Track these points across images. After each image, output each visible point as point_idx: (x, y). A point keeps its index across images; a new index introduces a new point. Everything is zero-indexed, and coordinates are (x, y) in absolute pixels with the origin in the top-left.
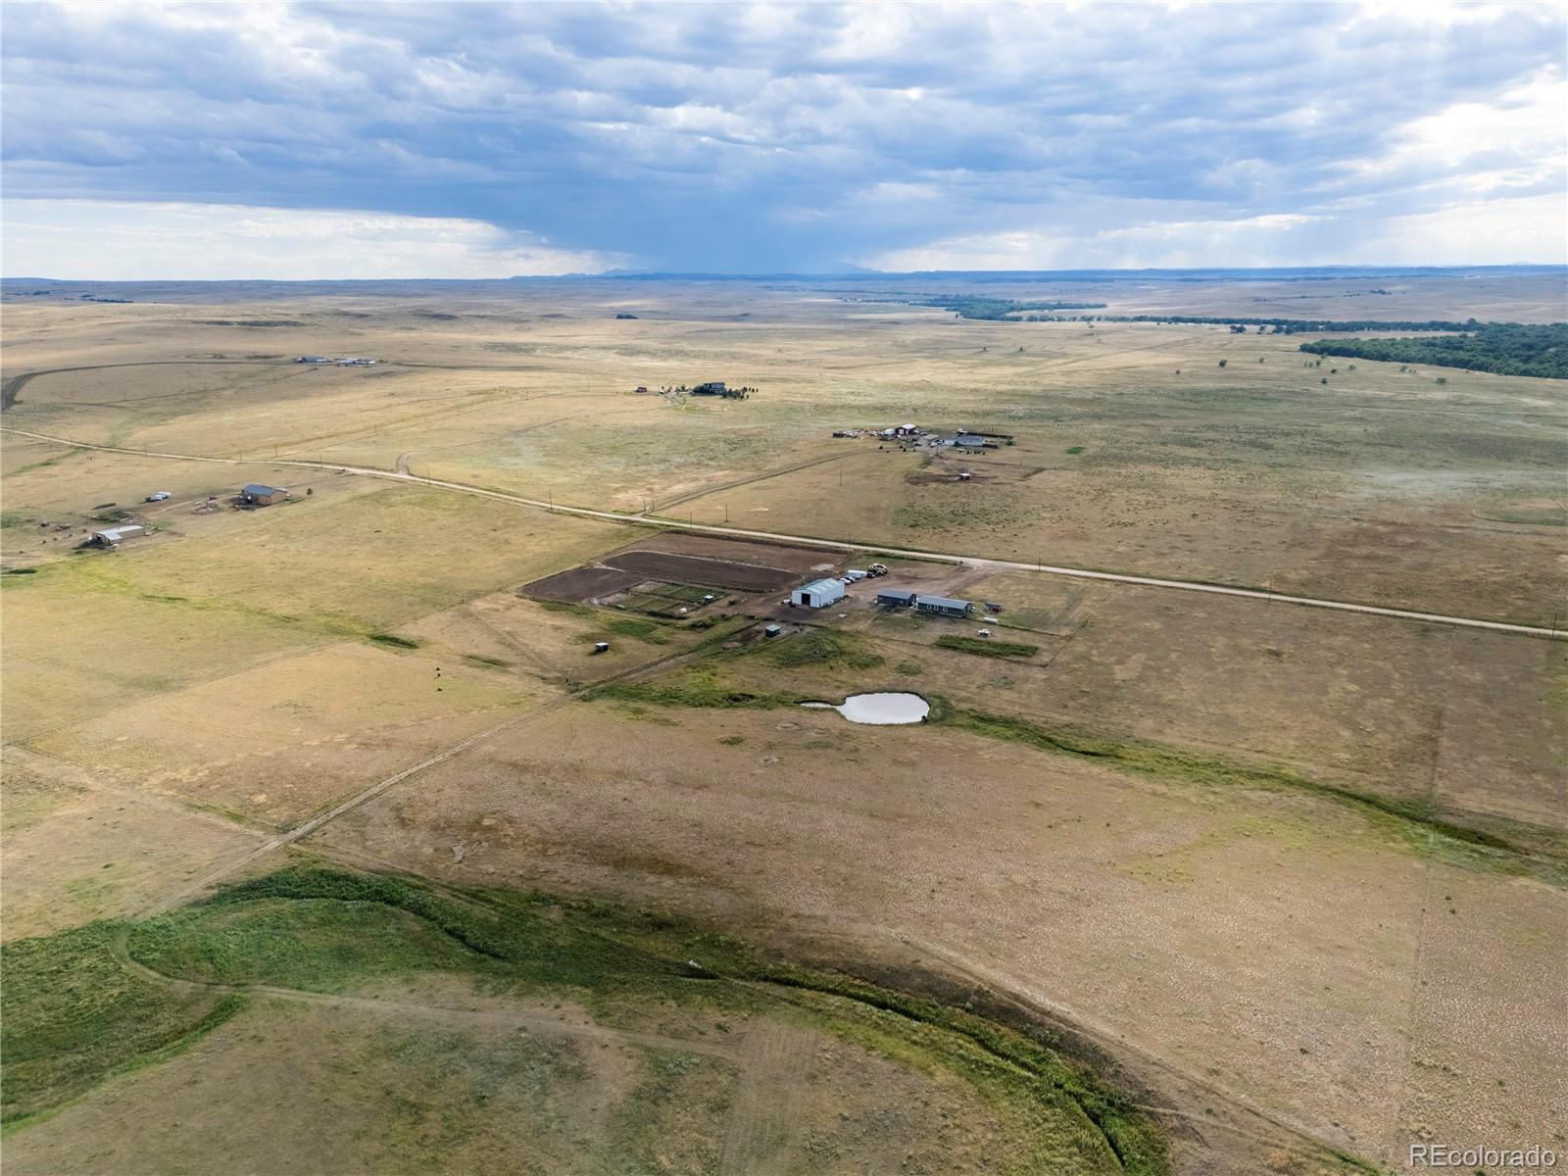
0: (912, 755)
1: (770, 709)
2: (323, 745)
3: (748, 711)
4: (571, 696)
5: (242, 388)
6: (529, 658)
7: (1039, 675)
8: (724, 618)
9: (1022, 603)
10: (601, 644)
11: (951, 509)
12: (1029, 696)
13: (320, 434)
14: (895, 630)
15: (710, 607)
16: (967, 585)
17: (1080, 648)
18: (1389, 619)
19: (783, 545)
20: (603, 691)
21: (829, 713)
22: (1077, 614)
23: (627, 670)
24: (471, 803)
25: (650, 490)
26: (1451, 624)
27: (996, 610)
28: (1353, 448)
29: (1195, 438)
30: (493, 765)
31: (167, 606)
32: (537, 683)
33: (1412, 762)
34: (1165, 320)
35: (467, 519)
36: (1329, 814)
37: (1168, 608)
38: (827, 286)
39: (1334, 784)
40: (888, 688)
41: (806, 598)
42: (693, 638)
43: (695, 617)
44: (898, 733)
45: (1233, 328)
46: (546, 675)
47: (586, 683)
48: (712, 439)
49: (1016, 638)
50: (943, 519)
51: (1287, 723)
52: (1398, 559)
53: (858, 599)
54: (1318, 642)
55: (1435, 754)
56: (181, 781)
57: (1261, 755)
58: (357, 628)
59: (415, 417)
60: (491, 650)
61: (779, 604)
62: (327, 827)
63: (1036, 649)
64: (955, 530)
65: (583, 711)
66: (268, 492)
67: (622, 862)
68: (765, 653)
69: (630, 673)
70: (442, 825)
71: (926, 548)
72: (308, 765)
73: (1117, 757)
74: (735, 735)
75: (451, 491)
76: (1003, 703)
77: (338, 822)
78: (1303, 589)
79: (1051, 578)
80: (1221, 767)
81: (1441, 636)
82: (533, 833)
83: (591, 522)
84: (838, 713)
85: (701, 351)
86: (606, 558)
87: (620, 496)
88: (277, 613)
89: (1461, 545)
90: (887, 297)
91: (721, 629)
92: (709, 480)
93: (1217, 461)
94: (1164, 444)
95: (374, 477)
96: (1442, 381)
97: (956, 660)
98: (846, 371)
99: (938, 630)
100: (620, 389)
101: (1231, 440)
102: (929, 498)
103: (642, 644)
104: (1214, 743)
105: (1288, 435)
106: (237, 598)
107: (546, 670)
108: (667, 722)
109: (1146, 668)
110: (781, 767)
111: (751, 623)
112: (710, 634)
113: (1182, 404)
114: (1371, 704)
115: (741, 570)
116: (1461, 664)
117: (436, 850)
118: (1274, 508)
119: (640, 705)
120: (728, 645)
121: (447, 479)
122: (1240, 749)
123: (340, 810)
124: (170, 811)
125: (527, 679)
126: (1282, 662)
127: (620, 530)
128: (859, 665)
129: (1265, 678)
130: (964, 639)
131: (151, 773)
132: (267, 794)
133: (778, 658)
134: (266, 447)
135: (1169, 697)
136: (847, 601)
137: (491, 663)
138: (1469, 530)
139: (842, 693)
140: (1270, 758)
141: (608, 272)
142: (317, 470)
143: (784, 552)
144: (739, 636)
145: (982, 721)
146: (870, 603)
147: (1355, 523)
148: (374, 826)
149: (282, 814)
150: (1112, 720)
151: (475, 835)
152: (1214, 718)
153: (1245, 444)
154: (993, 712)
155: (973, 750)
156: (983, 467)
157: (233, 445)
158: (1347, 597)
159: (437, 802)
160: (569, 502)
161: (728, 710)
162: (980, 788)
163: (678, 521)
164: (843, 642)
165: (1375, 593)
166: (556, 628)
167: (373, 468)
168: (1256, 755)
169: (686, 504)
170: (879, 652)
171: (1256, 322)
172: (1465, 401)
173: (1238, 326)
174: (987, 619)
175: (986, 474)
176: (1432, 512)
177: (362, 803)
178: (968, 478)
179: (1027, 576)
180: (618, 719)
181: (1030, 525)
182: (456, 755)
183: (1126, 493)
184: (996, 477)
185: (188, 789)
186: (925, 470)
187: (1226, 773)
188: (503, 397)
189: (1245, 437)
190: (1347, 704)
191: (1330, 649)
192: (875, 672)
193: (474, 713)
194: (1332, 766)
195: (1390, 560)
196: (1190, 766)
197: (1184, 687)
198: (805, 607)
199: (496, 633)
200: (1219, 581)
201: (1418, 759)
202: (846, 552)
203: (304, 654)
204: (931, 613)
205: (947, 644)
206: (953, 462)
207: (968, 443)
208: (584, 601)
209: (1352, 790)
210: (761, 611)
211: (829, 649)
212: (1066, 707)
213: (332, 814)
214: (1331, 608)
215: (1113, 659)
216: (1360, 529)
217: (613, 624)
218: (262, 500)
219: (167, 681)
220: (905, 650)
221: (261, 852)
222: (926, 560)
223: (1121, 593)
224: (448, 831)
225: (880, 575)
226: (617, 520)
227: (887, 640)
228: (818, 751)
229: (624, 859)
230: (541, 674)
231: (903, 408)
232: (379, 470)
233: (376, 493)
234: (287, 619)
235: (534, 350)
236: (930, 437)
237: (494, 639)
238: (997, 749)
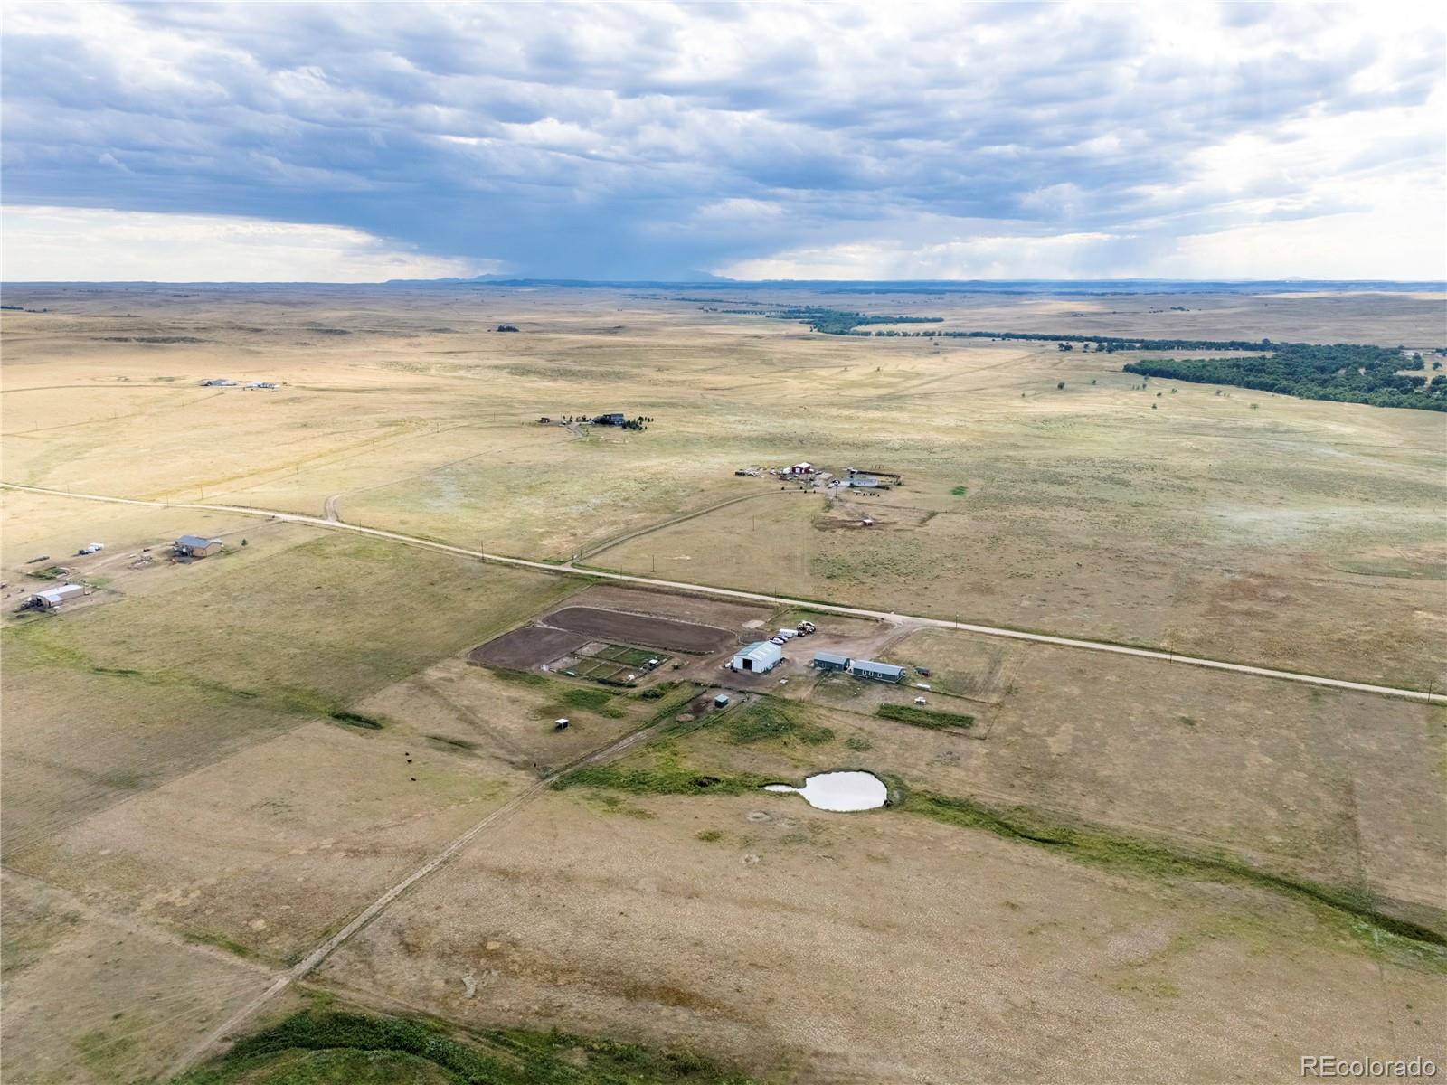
0: (883, 848)
1: (737, 795)
2: (311, 851)
3: (717, 797)
4: (542, 784)
5: (150, 415)
6: (493, 737)
7: (980, 749)
8: (673, 686)
9: (947, 665)
10: (562, 721)
11: (862, 558)
12: (976, 774)
13: (240, 470)
14: (837, 699)
15: (656, 672)
16: (892, 646)
17: (1012, 718)
18: (1281, 682)
19: (712, 599)
20: (573, 777)
21: (794, 799)
22: (1000, 679)
23: (591, 750)
24: (471, 922)
25: (574, 535)
26: (1336, 687)
27: (926, 674)
28: (1200, 484)
29: (1060, 474)
30: (484, 874)
31: (119, 681)
32: (507, 769)
33: (1338, 844)
34: (999, 336)
35: (404, 572)
36: (1279, 909)
37: (1081, 671)
38: (686, 294)
39: (1276, 872)
40: (843, 766)
41: (747, 664)
42: (646, 710)
43: (644, 686)
44: (864, 821)
45: (1061, 345)
46: (514, 759)
47: (555, 767)
48: (622, 477)
49: (951, 706)
50: (856, 569)
51: (1217, 801)
52: (1275, 616)
53: (794, 661)
54: (1223, 709)
55: (1356, 835)
56: (174, 905)
57: (1202, 840)
58: (317, 705)
59: (332, 451)
60: (454, 730)
61: (720, 668)
62: (332, 958)
63: (972, 719)
64: (869, 581)
65: (557, 799)
66: (203, 544)
67: (634, 992)
68: (720, 728)
69: (594, 754)
70: (448, 951)
71: (846, 603)
72: (300, 879)
73: (1071, 844)
74: (712, 830)
75: (382, 540)
76: (953, 783)
77: (342, 951)
78: (1198, 649)
79: (968, 637)
80: (1169, 854)
81: (1331, 701)
82: (542, 960)
83: (522, 573)
84: (802, 797)
85: (587, 371)
86: (545, 615)
87: (546, 542)
88: (234, 687)
89: (1327, 600)
90: (744, 307)
91: (671, 699)
92: (627, 523)
93: (1085, 501)
94: (1035, 481)
95: (305, 525)
96: (1255, 407)
97: (900, 732)
98: (725, 393)
99: (877, 697)
100: (524, 418)
101: (1092, 476)
102: (840, 546)
103: (600, 719)
104: (1155, 826)
105: (1140, 469)
106: (190, 670)
107: (512, 753)
108: (642, 815)
109: (1076, 739)
110: (764, 868)
111: (698, 690)
112: (663, 704)
113: (1036, 432)
114: (1287, 778)
115: (677, 627)
116: (1355, 732)
117: (447, 982)
118: (1153, 558)
119: (612, 793)
120: (681, 718)
121: (377, 525)
122: (1181, 832)
123: (343, 935)
124: (170, 944)
125: (495, 763)
126: (1197, 732)
127: (554, 583)
128: (811, 740)
129: (1185, 749)
130: (903, 708)
131: (141, 897)
132: (264, 917)
133: (732, 733)
134: (189, 487)
135: (1103, 773)
136: (784, 665)
137: (458, 745)
138: (1331, 583)
139: (800, 773)
140: (1210, 843)
141: (479, 277)
142: (246, 516)
143: (716, 607)
144: (690, 706)
145: (941, 805)
146: (808, 666)
147: (1228, 575)
148: (379, 954)
149: (282, 944)
150: (1058, 800)
151: (483, 961)
152: (1150, 797)
153: (1105, 480)
154: (948, 794)
155: (938, 840)
156: (881, 510)
157: (156, 485)
158: (1240, 658)
159: (438, 922)
160: (498, 550)
161: (698, 797)
162: (956, 888)
163: (608, 571)
164: (790, 712)
165: (1263, 654)
166: (514, 701)
167: (302, 514)
168: (1197, 840)
169: (610, 551)
170: (826, 724)
171: (1080, 339)
172: (1279, 429)
173: (1064, 343)
174: (920, 685)
175: (885, 519)
176: (1293, 562)
177: (363, 926)
178: (870, 524)
179: (945, 634)
180: (594, 812)
181: (937, 577)
182: (445, 862)
183: (1017, 541)
184: (895, 523)
185: (181, 915)
186: (828, 515)
187: (1175, 861)
188: (415, 430)
189: (1104, 473)
190: (1266, 780)
191: (1237, 716)
192: (827, 747)
193: (453, 807)
194: (1268, 851)
195: (1269, 616)
196: (1141, 854)
197: (1115, 761)
198: (747, 672)
199: (455, 708)
200: (1121, 640)
201: (1342, 841)
202: (772, 607)
203: (270, 739)
204: (867, 679)
205: (889, 714)
206: (854, 505)
207: (862, 484)
208: (533, 668)
209: (1292, 879)
210: (706, 677)
211: (779, 721)
212: (1012, 786)
213: (335, 941)
214: (1228, 670)
215: (1044, 730)
216: (1233, 581)
217: (566, 695)
218: (197, 553)
219: (138, 777)
220: (850, 721)
221: (270, 993)
222: (850, 616)
223: (1035, 653)
224: (455, 958)
225: (809, 633)
226: (549, 570)
227: (831, 709)
228: (794, 847)
229: (635, 988)
230: (508, 757)
231: (790, 440)
232: (309, 516)
233: (310, 543)
234: (245, 694)
235: (429, 369)
236: (825, 475)
237: (454, 715)
238: (960, 838)
